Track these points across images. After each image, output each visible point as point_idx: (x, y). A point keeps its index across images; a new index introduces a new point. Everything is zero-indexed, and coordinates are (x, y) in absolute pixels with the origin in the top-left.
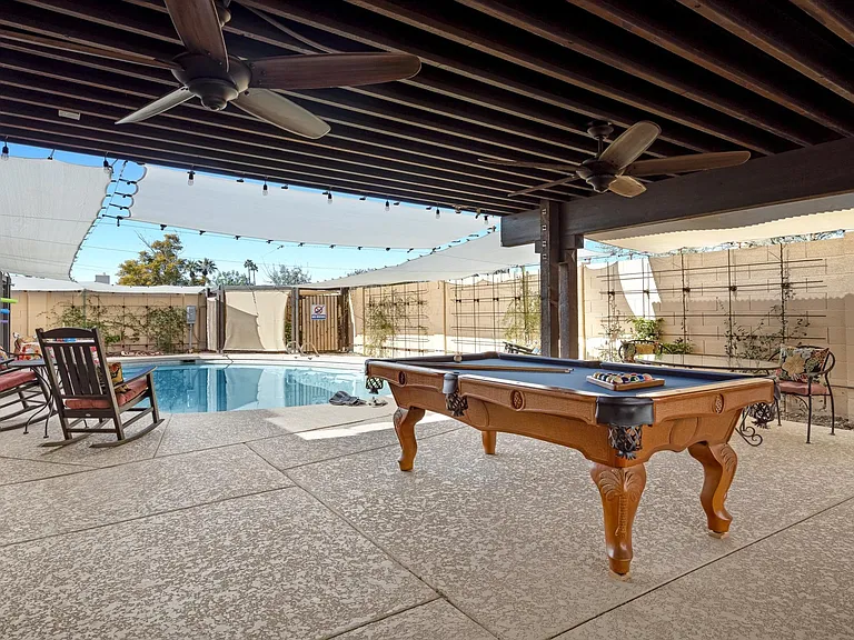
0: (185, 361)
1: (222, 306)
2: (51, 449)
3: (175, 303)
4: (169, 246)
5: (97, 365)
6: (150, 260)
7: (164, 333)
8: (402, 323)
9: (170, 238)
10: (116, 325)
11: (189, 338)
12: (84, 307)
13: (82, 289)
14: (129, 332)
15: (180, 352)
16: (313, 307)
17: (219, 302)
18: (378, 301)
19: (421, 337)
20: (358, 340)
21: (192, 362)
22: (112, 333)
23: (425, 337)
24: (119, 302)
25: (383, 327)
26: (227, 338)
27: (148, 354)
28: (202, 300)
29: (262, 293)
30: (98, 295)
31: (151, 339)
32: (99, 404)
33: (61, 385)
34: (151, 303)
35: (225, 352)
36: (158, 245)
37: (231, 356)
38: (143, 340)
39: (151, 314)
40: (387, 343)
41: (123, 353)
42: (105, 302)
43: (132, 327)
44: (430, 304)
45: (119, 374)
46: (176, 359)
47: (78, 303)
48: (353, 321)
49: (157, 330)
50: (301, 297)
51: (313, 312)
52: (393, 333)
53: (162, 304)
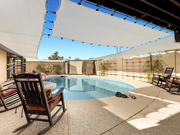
0: (61, 76)
1: (69, 65)
2: (19, 131)
3: (59, 64)
4: (56, 54)
5: (40, 91)
6: (53, 56)
7: (57, 70)
8: (110, 68)
9: (56, 52)
10: (47, 69)
11: (62, 71)
12: (41, 65)
13: (41, 61)
14: (50, 70)
15: (60, 74)
16: (88, 65)
17: (68, 64)
18: (103, 63)
19: (115, 72)
20: (98, 72)
21: (63, 77)
22: (47, 70)
23: (116, 72)
24: (48, 64)
25: (104, 69)
26: (70, 71)
27: (54, 75)
28: (64, 63)
29: (77, 61)
30: (44, 62)
31: (54, 72)
32: (42, 109)
33: (25, 99)
34: (54, 64)
35: (69, 74)
36: (54, 53)
37: (71, 75)
38: (53, 72)
39: (54, 66)
40: (106, 73)
41: (49, 75)
42: (45, 64)
43: (50, 69)
44: (118, 64)
45: (50, 95)
46: (60, 76)
47: (40, 64)
48: (96, 68)
49: (56, 70)
50: (85, 62)
51: (88, 66)
52: (107, 70)
53: (56, 64)
